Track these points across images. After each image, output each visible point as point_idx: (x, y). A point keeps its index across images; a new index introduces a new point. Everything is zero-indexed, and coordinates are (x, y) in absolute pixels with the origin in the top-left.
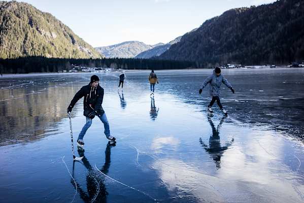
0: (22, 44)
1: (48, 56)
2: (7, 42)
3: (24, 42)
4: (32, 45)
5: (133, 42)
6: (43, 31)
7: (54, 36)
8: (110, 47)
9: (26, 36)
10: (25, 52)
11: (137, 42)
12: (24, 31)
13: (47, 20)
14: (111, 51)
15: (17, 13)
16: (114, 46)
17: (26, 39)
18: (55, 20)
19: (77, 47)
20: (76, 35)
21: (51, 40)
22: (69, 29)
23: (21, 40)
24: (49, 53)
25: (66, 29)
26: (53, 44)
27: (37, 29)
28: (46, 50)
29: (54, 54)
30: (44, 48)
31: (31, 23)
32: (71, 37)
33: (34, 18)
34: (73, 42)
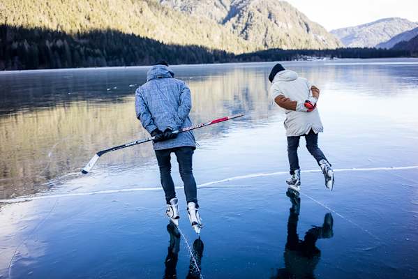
0: (264, 37)
1: (285, 48)
2: (252, 36)
3: (266, 36)
4: (272, 38)
5: (392, 19)
6: (280, 24)
7: (290, 26)
8: (360, 27)
9: (267, 30)
10: (266, 45)
11: (397, 18)
12: (265, 25)
13: (284, 9)
14: (359, 32)
15: (259, 7)
16: (365, 25)
17: (267, 33)
18: (291, 8)
19: (312, 35)
20: (311, 22)
21: (287, 31)
22: (305, 17)
23: (263, 34)
24: (285, 44)
25: (302, 16)
26: (288, 35)
27: (275, 22)
28: (283, 42)
29: (289, 45)
30: (281, 40)
31: (270, 17)
32: (306, 25)
33: (273, 12)
34: (308, 31)
